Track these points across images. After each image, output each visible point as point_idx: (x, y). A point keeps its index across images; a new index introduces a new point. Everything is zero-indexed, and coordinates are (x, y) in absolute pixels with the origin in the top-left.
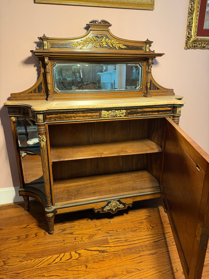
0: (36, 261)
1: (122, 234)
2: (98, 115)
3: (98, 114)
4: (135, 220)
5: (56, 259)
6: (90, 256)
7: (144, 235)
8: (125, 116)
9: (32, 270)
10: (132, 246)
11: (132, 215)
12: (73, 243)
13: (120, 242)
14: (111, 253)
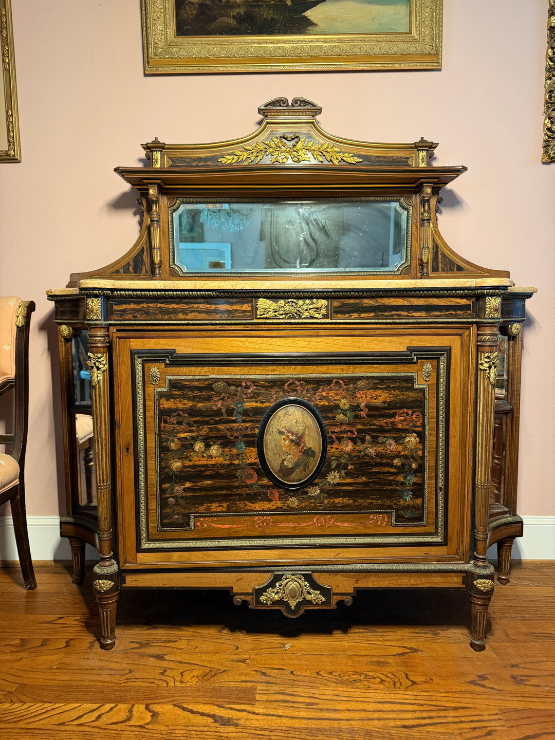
0: (32, 708)
1: (305, 684)
2: (249, 311)
3: (247, 307)
4: (363, 653)
5: (86, 714)
6: (182, 728)
7: (373, 700)
8: (325, 317)
9: (9, 730)
10: (324, 724)
11: (358, 639)
12: (153, 683)
13: (290, 705)
14: (247, 731)
